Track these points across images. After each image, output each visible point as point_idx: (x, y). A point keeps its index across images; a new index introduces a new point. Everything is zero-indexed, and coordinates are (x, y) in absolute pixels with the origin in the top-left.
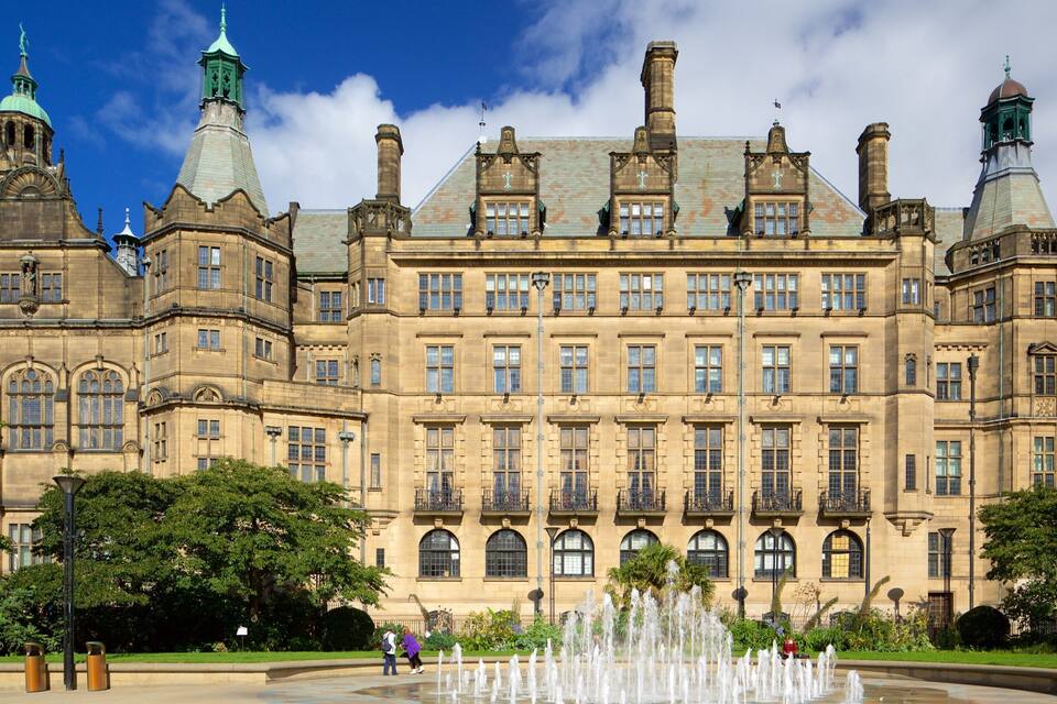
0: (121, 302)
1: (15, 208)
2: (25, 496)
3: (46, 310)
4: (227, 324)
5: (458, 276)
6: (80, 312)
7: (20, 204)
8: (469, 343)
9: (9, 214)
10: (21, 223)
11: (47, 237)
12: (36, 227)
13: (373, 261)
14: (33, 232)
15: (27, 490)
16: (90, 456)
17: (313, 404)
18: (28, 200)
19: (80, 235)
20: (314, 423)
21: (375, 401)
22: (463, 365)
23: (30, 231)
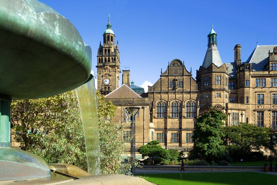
0: (195, 87)
1: (173, 68)
2: (175, 127)
3: (179, 89)
4: (222, 92)
5: (265, 79)
6: (186, 89)
7: (174, 67)
8: (267, 93)
9: (172, 69)
10: (174, 71)
11: (180, 74)
12: (177, 72)
13: (247, 77)
14: (177, 73)
15: (175, 126)
16: (188, 119)
17: (237, 108)
18: (176, 66)
19: (187, 73)
20: (237, 112)
21: (247, 106)
22: (266, 98)
23: (176, 73)
